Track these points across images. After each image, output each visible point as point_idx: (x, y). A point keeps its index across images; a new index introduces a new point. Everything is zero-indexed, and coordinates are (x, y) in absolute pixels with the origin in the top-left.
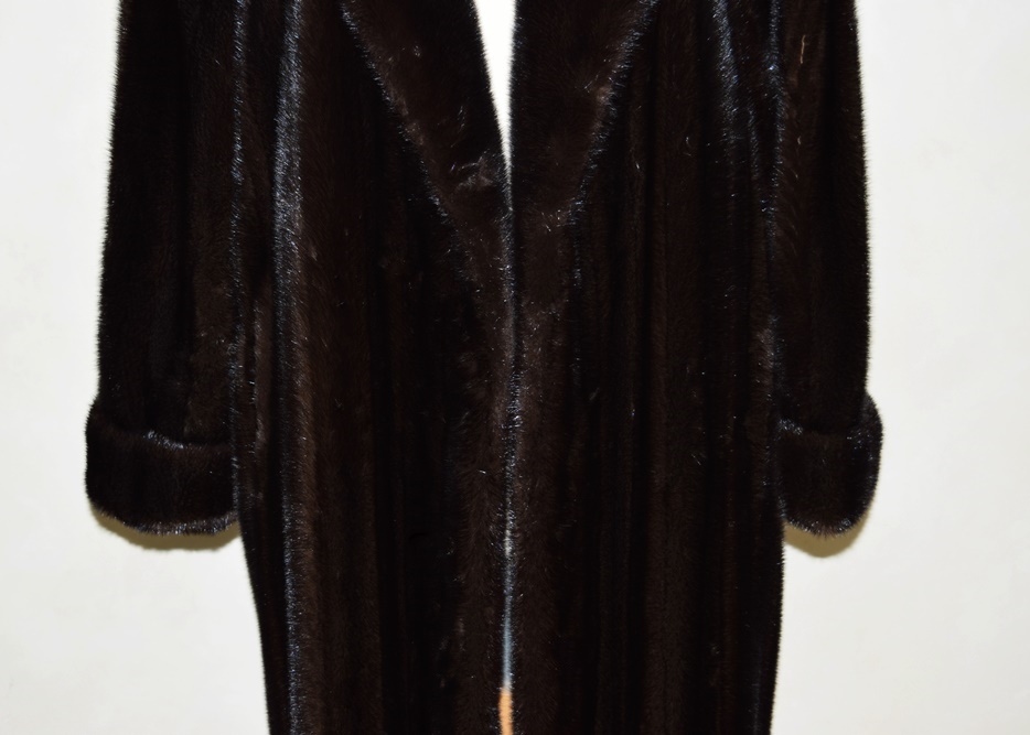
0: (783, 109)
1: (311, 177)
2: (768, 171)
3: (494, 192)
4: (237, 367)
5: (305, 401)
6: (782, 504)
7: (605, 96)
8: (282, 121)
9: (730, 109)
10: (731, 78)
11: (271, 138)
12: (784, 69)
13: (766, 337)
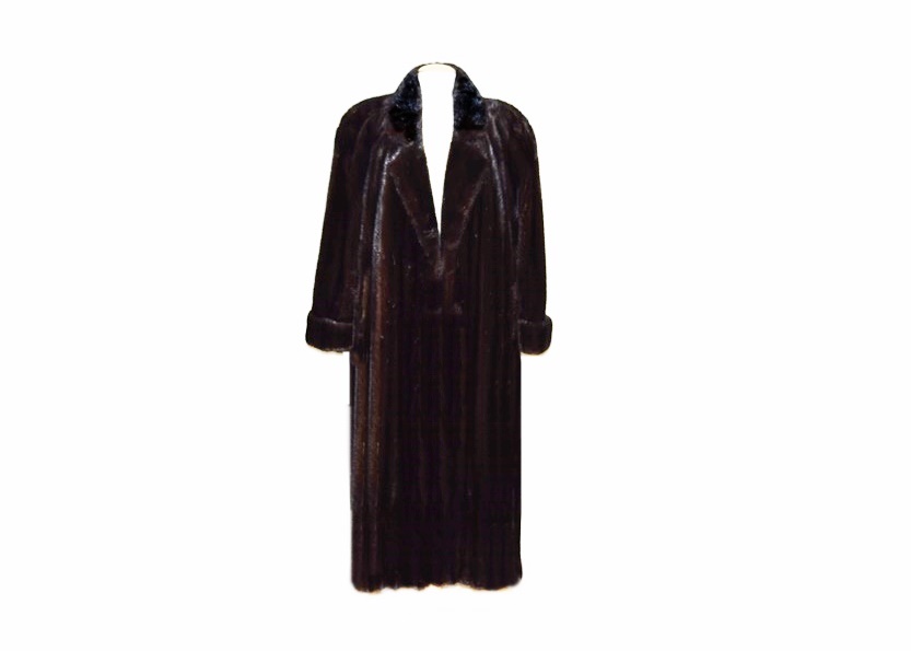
0: (520, 223)
1: (384, 235)
2: (515, 242)
3: (435, 240)
4: (357, 297)
5: (379, 300)
6: (520, 345)
7: (466, 213)
8: (377, 221)
9: (502, 221)
10: (503, 213)
11: (373, 225)
12: (520, 212)
13: (514, 289)
